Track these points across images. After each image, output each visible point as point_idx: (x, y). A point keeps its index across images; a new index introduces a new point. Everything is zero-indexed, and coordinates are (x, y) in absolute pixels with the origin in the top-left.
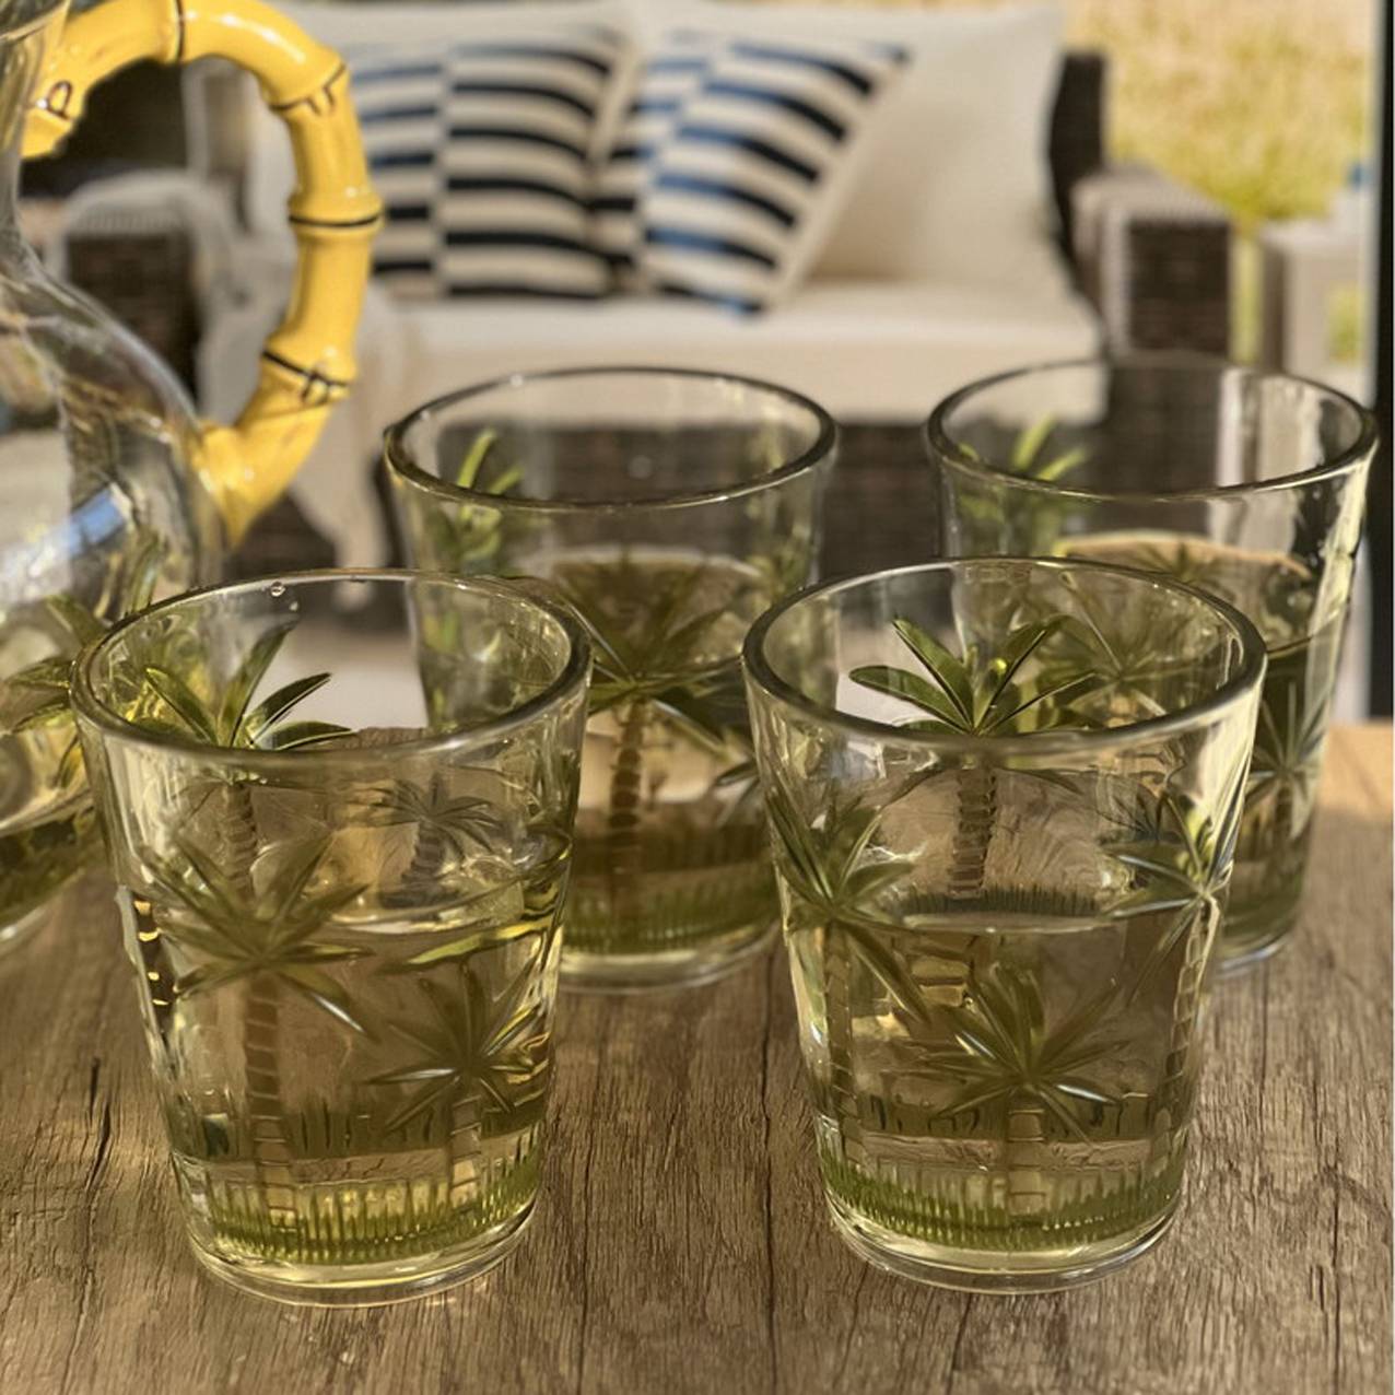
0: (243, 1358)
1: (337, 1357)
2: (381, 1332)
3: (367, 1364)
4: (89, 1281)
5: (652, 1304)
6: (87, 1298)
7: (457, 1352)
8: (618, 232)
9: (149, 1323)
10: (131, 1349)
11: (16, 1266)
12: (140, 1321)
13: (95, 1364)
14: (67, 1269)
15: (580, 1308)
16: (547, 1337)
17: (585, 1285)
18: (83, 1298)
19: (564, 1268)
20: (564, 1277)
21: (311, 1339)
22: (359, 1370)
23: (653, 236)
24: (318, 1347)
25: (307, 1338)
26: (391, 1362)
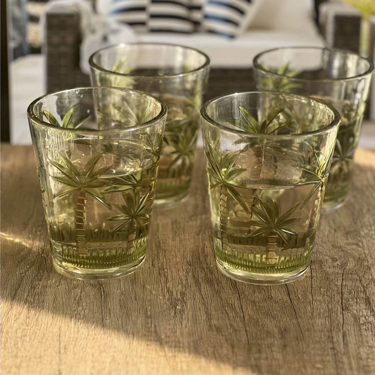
0: (150, 308)
1: (176, 307)
2: (186, 301)
3: (184, 309)
4: (102, 288)
5: (257, 294)
6: (102, 292)
7: (208, 306)
8: (197, 15)
9: (122, 299)
10: (118, 306)
11: (80, 284)
12: (119, 298)
13: (110, 309)
14: (95, 285)
15: (238, 295)
16: (231, 302)
17: (237, 290)
18: (101, 292)
19: (230, 285)
20: (231, 287)
21: (167, 303)
22: (183, 311)
23: (207, 17)
24: (169, 305)
25: (166, 303)
26: (190, 309)
